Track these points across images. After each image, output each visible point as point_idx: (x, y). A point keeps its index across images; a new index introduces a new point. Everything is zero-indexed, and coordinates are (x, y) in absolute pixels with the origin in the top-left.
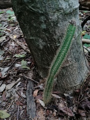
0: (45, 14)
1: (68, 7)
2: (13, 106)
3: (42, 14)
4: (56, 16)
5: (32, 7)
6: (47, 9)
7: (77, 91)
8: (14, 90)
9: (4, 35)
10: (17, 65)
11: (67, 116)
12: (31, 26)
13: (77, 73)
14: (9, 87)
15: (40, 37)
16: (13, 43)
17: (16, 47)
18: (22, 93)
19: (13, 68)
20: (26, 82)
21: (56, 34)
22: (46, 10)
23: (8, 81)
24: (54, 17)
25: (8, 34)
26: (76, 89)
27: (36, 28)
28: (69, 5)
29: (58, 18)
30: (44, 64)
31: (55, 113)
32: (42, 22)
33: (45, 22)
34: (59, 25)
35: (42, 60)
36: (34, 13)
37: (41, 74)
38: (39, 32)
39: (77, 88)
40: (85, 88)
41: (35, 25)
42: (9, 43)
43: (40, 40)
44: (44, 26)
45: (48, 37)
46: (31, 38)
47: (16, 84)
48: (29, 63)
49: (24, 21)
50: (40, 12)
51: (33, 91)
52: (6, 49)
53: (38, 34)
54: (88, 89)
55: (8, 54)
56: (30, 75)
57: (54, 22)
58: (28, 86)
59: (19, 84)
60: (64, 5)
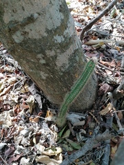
1: (63, 39)
5: (26, 47)
12: (29, 61)
15: (40, 70)
21: (57, 66)
22: (42, 49)
27: (34, 63)
28: (64, 37)
29: (56, 53)
32: (40, 59)
34: (58, 58)
35: (47, 88)
41: (32, 61)
44: (43, 61)
45: (49, 70)
46: (31, 71)
49: (19, 56)
50: (37, 51)
53: (38, 68)
57: (52, 57)
60: (59, 39)
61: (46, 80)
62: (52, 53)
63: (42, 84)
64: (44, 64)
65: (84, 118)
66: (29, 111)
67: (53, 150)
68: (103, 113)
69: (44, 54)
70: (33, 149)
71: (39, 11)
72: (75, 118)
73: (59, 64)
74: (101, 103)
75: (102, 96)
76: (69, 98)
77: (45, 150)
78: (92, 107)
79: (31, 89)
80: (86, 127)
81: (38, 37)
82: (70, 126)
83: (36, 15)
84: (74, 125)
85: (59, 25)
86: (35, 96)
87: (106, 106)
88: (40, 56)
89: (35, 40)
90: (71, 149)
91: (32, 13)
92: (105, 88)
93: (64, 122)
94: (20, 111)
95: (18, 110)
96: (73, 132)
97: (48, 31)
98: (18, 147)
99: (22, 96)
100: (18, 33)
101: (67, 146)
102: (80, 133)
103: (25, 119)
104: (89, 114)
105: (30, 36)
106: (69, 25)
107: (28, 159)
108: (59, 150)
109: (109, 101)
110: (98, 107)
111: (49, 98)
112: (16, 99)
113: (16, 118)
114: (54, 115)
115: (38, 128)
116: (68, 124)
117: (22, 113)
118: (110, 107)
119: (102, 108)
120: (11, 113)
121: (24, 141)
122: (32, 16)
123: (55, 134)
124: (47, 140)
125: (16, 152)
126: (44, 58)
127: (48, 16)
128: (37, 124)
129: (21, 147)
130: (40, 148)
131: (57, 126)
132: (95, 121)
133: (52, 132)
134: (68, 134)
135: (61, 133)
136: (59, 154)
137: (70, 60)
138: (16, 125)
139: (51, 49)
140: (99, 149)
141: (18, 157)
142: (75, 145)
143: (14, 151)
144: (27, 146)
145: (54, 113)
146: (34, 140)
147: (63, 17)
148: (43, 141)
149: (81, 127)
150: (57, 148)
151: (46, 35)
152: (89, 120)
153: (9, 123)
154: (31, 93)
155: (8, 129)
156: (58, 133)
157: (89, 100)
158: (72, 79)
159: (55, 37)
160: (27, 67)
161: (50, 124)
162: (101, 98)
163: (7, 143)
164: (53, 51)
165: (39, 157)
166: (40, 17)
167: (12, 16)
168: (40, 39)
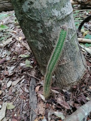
0: (41, 22)
1: (60, 15)
2: (17, 100)
3: (39, 22)
4: (50, 23)
5: (30, 16)
6: (43, 18)
7: (75, 87)
8: (19, 86)
9: (11, 37)
10: (22, 64)
11: (64, 109)
12: (31, 31)
13: (73, 71)
14: (15, 83)
15: (38, 40)
16: (19, 44)
17: (21, 48)
18: (26, 89)
19: (19, 67)
20: (29, 79)
21: (51, 37)
23: (14, 78)
24: (48, 24)
25: (14, 36)
26: (73, 86)
27: (34, 33)
28: (61, 13)
29: (52, 24)
30: (44, 63)
31: (54, 106)
32: (39, 28)
33: (42, 27)
34: (53, 30)
35: (42, 59)
36: (32, 21)
37: (42, 72)
38: (37, 36)
39: (75, 84)
40: (81, 84)
41: (33, 30)
42: (15, 44)
43: (39, 42)
44: (41, 31)
45: (44, 40)
46: (31, 41)
47: (20, 81)
48: (32, 62)
49: (25, 27)
50: (37, 20)
51: (35, 87)
52: (12, 50)
53: (36, 38)
54: (84, 85)
55: (14, 54)
56: (33, 73)
57: (48, 28)
58: (31, 83)
59: (23, 81)
60: (56, 13)
61: (41, 51)
73: (53, 36)
85: (58, 1)
88: (39, 25)
89: (37, 9)
97: (48, 3)
100: (26, 3)
105: (34, 6)
106: (67, 6)
139: (48, 20)
151: (46, 6)
159: (53, 10)
168: (41, 10)
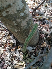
15: (15, 28)
22: (15, 19)
28: (24, 14)
34: (22, 23)
38: (14, 26)
41: (11, 24)
45: (18, 28)
57: (19, 22)
60: (22, 14)
61: (17, 33)
62: (19, 21)
63: (16, 35)
64: (16, 25)
65: (34, 48)
66: (11, 46)
67: (21, 62)
68: (42, 46)
69: (16, 21)
70: (13, 63)
71: (13, 2)
72: (30, 49)
73: (23, 25)
74: (41, 42)
75: (41, 39)
76: (27, 40)
77: (18, 63)
78: (37, 44)
79: (11, 37)
80: (35, 52)
81: (13, 14)
82: (28, 52)
83: (12, 4)
84: (30, 52)
85: (22, 8)
86: (13, 40)
87: (43, 43)
88: (14, 22)
89: (12, 15)
90: (29, 62)
91: (10, 3)
92: (43, 36)
93: (25, 51)
94: (7, 46)
95: (6, 46)
96: (30, 55)
97: (17, 11)
98: (6, 62)
99: (8, 40)
100: (4, 12)
101: (27, 61)
102: (33, 55)
103: (9, 50)
104: (36, 47)
105: (9, 13)
106: (26, 9)
107: (11, 67)
108: (24, 62)
109: (45, 41)
110: (40, 44)
111: (19, 41)
112: (5, 42)
113: (5, 49)
114: (22, 48)
115: (14, 53)
116: (27, 52)
117: (8, 47)
118: (45, 44)
119: (42, 44)
120: (3, 47)
121: (9, 59)
122: (10, 4)
123: (22, 56)
124: (19, 58)
125: (5, 64)
126: (16, 23)
127: (17, 4)
128: (14, 52)
129: (7, 62)
130: (15, 62)
131: (23, 52)
132: (39, 50)
133: (20, 55)
134: (27, 56)
135: (25, 55)
136: (24, 64)
137: (27, 23)
138: (5, 53)
139: (19, 19)
140: (41, 62)
141: (6, 66)
142: (30, 60)
143: (4, 64)
144: (10, 61)
145: (21, 47)
146: (13, 59)
147: (23, 5)
148: (17, 59)
149: (33, 52)
150: (23, 62)
151: (16, 12)
152: (36, 49)
153: (2, 52)
154: (11, 39)
155: (2, 54)
156: (23, 55)
157: (36, 41)
158: (28, 32)
159: (20, 14)
160: (9, 27)
161: (20, 51)
162: (41, 40)
163: (1, 60)
164: (20, 20)
165: (15, 66)
166: (13, 5)
167: (1, 4)
168: (14, 14)
